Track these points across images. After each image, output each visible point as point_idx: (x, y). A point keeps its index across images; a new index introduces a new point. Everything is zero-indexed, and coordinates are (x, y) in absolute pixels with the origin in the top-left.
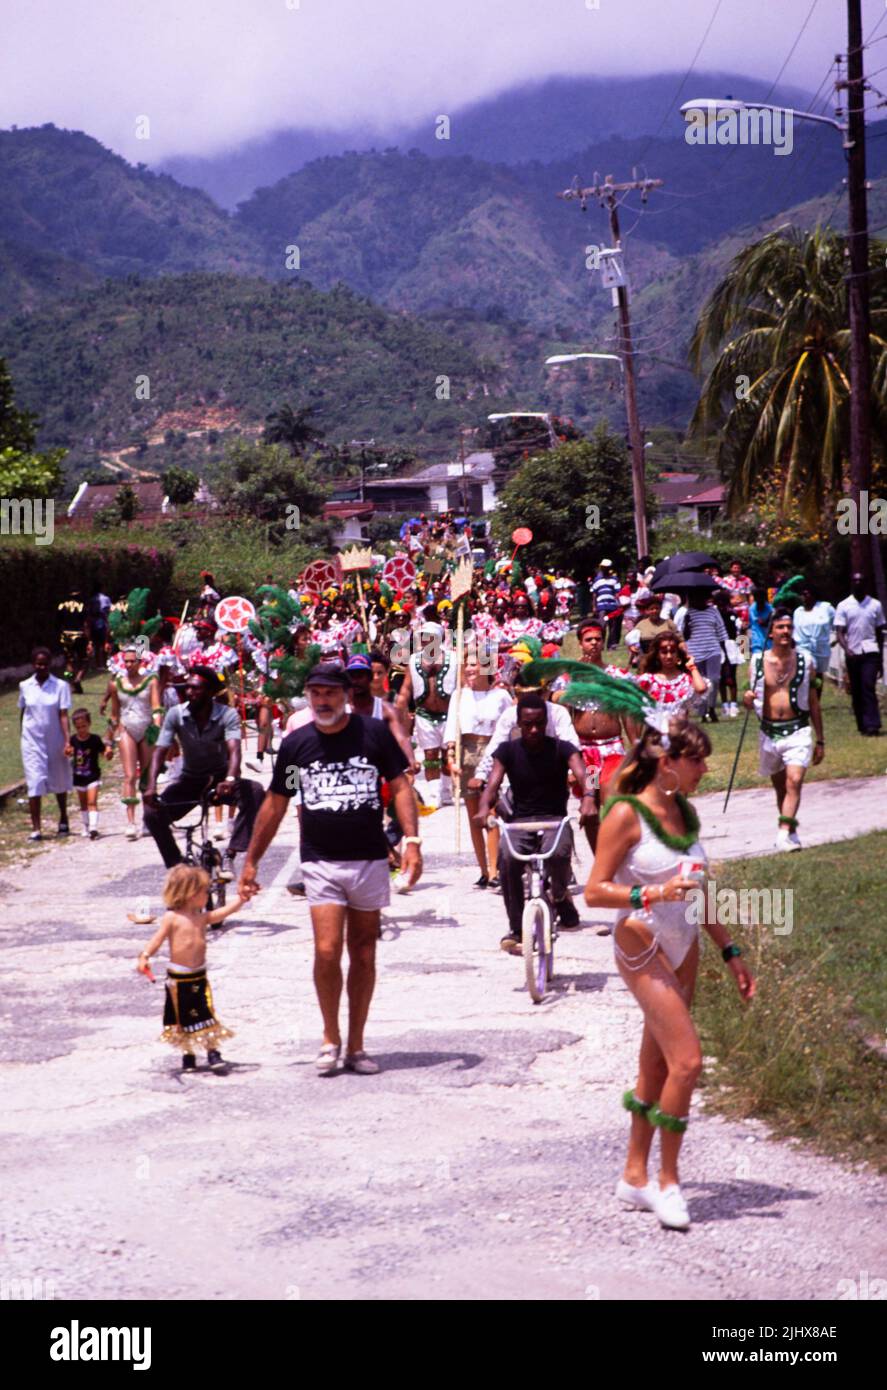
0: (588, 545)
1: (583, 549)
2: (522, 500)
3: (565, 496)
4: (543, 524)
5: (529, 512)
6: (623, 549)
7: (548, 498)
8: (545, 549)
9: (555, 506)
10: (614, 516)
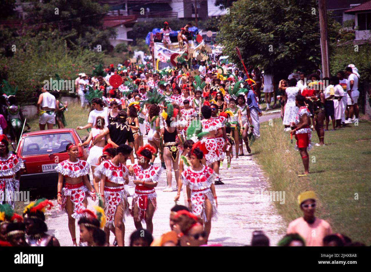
0: (286, 56)
1: (282, 59)
2: (241, 26)
3: (270, 23)
4: (255, 43)
5: (246, 35)
6: (311, 58)
7: (258, 25)
8: (256, 60)
9: (263, 31)
10: (304, 36)
